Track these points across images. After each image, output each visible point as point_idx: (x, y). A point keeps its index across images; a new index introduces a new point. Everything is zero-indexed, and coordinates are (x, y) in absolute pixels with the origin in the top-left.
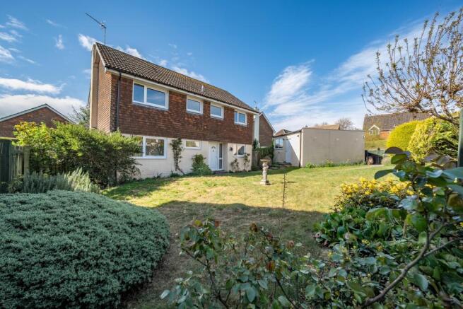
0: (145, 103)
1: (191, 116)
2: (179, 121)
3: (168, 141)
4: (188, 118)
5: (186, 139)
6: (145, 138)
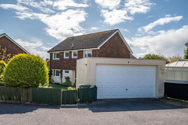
0: (56, 59)
2: (62, 63)
4: (64, 61)
5: (64, 69)
6: (56, 70)
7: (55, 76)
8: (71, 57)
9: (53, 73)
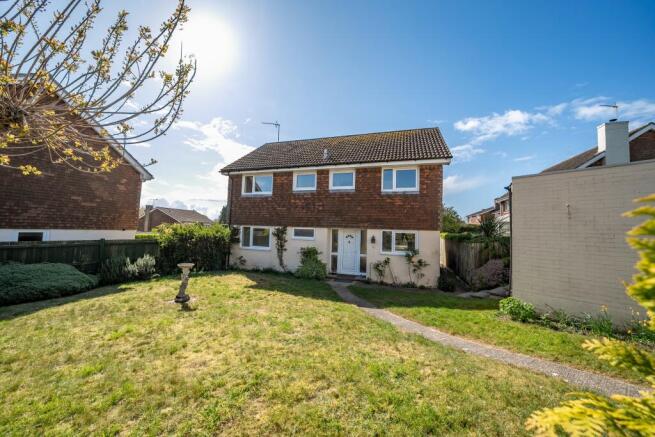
1: (300, 196)
2: (284, 206)
3: (272, 229)
4: (295, 199)
5: (293, 226)
6: (252, 228)
7: (252, 247)
8: (328, 187)
9: (241, 236)
